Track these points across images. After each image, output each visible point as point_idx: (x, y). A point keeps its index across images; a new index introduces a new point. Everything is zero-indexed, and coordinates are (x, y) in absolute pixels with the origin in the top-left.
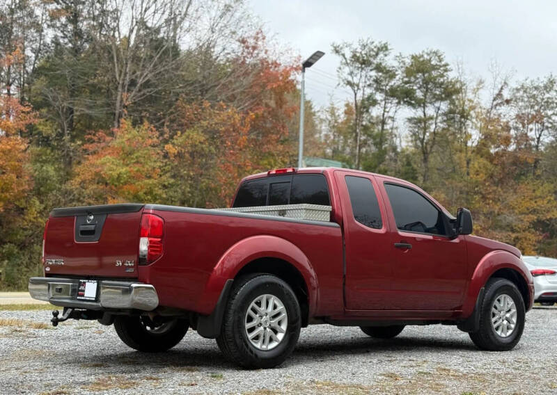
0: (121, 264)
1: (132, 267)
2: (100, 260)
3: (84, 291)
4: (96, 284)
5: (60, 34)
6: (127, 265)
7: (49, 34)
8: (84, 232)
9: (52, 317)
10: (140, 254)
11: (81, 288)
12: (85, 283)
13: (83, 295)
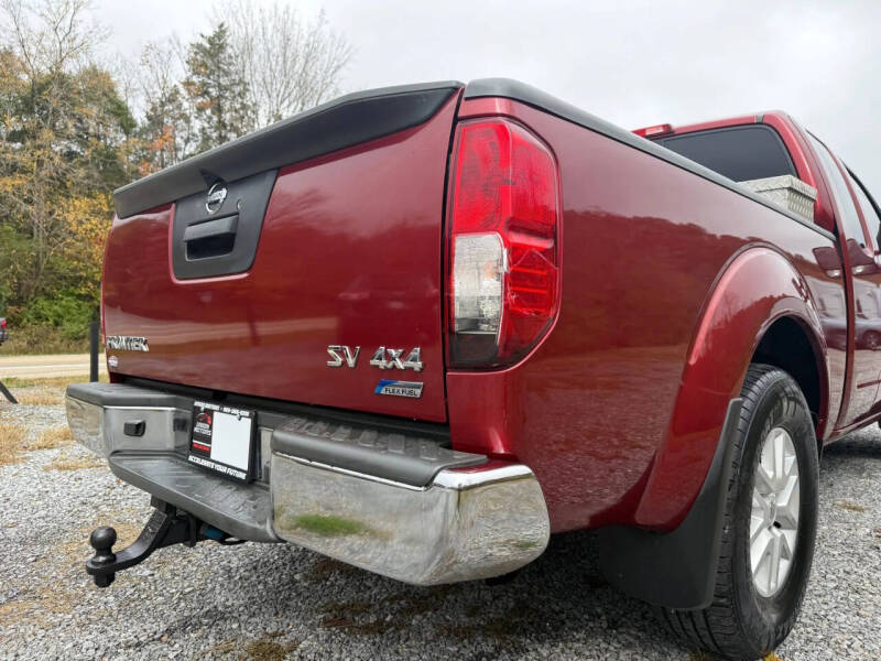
0: (351, 362)
1: (409, 374)
2: (253, 328)
3: (208, 439)
4: (247, 423)
5: (206, 125)
6: (382, 364)
7: (197, 125)
8: (199, 247)
9: (89, 554)
10: (458, 313)
11: (201, 428)
12: (210, 413)
13: (206, 454)
